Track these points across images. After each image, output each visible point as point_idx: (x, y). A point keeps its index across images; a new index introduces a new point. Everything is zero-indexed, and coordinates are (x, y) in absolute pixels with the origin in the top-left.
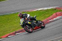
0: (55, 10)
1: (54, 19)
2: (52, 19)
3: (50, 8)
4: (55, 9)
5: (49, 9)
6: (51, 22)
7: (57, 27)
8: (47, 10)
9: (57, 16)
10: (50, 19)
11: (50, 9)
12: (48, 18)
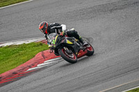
0: (40, 47)
1: (39, 66)
2: (34, 65)
3: (30, 41)
4: (41, 44)
5: (27, 43)
6: (30, 73)
7: (45, 84)
8: (23, 47)
9: (45, 58)
10: (30, 67)
11: (29, 44)
12: (25, 65)
